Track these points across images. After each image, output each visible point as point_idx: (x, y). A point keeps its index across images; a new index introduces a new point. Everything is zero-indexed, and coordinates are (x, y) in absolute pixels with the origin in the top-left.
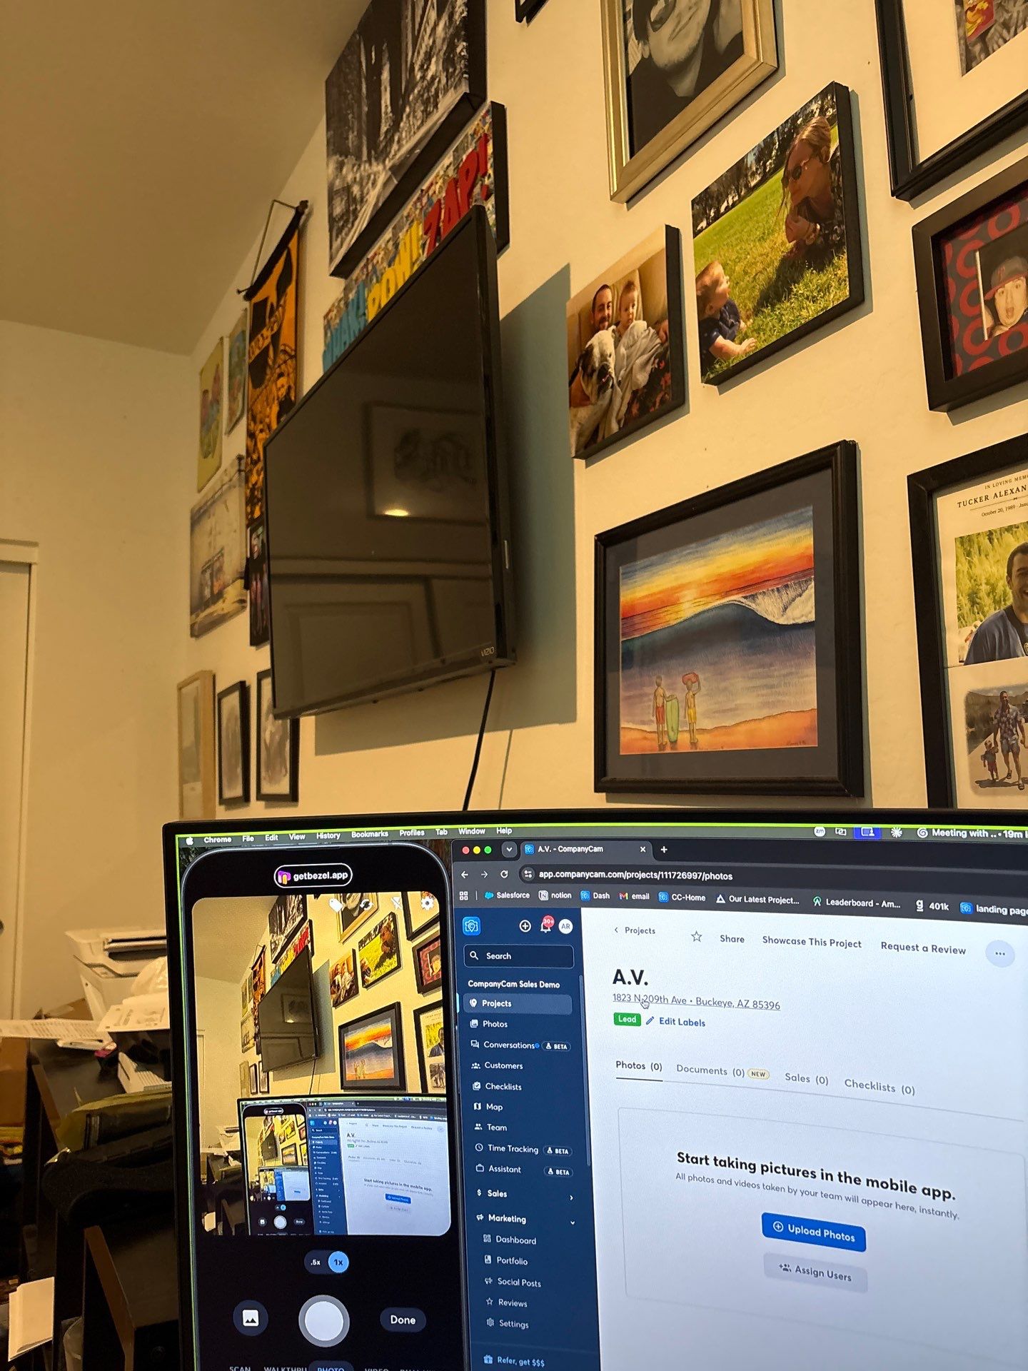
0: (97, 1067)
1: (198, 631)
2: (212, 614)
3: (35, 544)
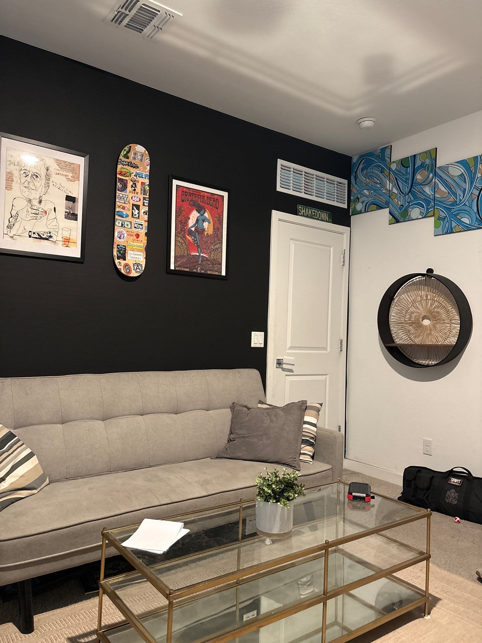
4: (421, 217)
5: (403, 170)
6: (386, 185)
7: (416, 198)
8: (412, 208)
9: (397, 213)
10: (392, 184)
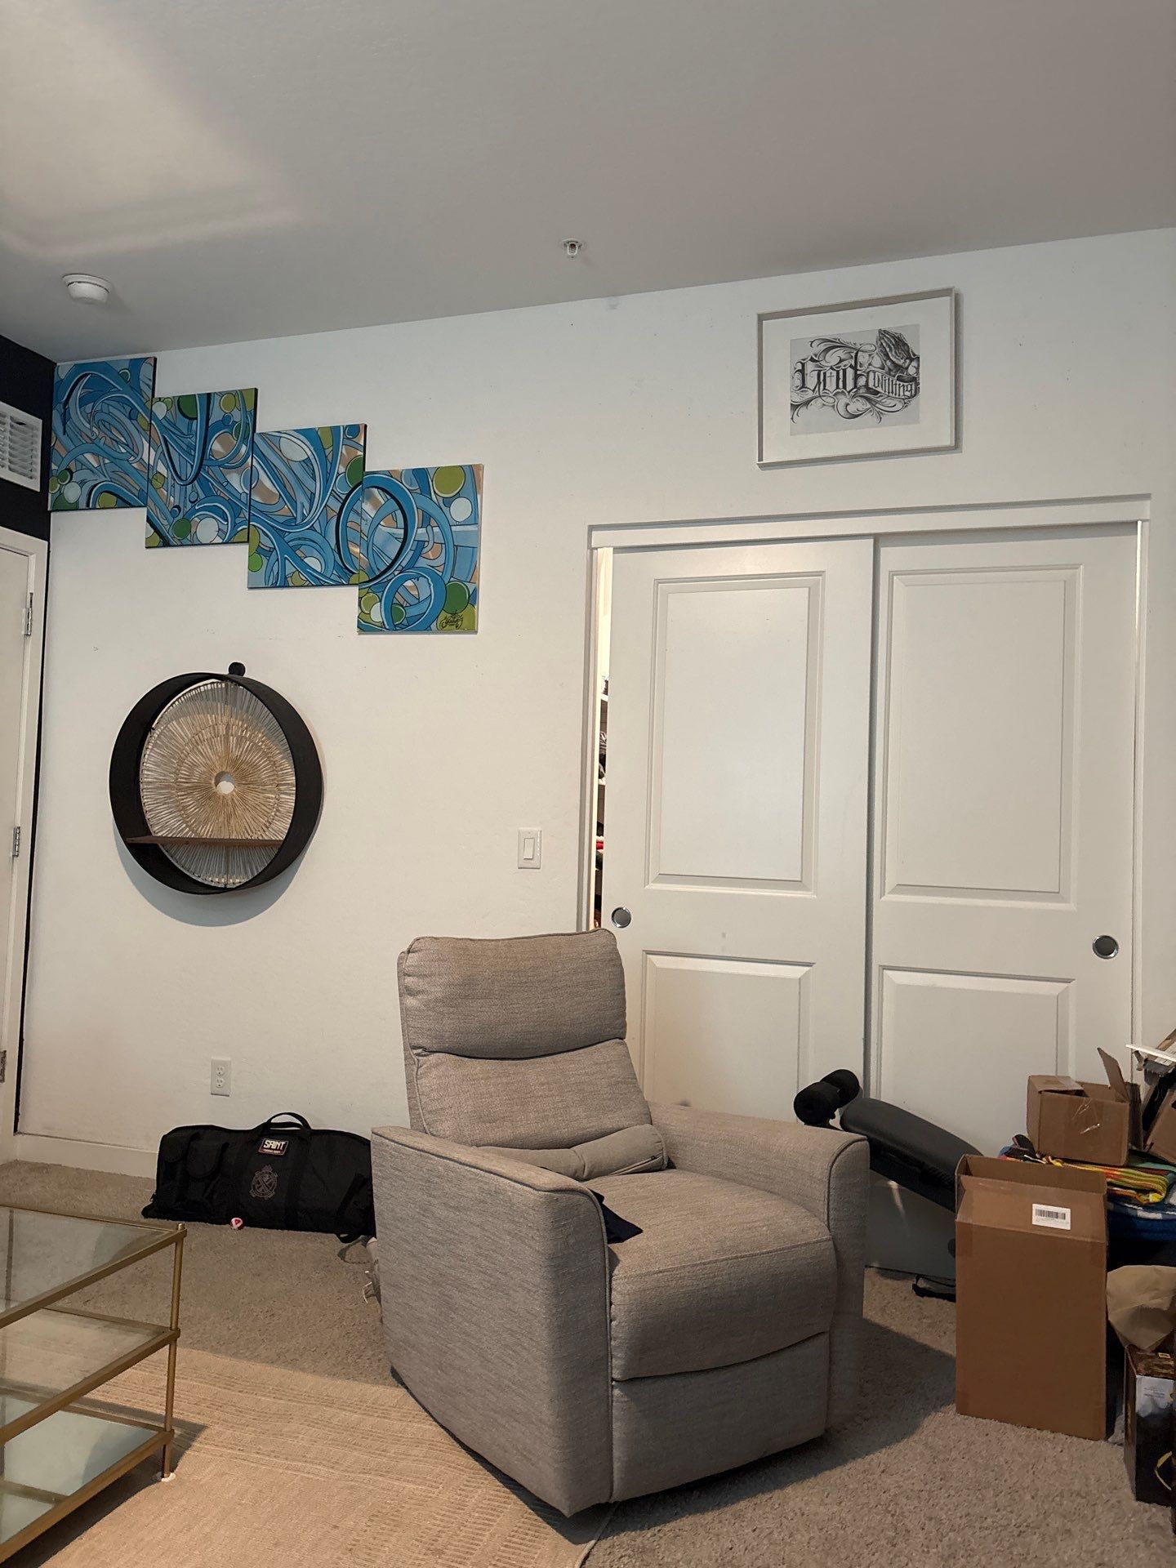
3: (1147, 497)
4: (221, 541)
5: (182, 423)
6: (140, 450)
7: (209, 493)
8: (201, 517)
9: (165, 522)
10: (156, 452)
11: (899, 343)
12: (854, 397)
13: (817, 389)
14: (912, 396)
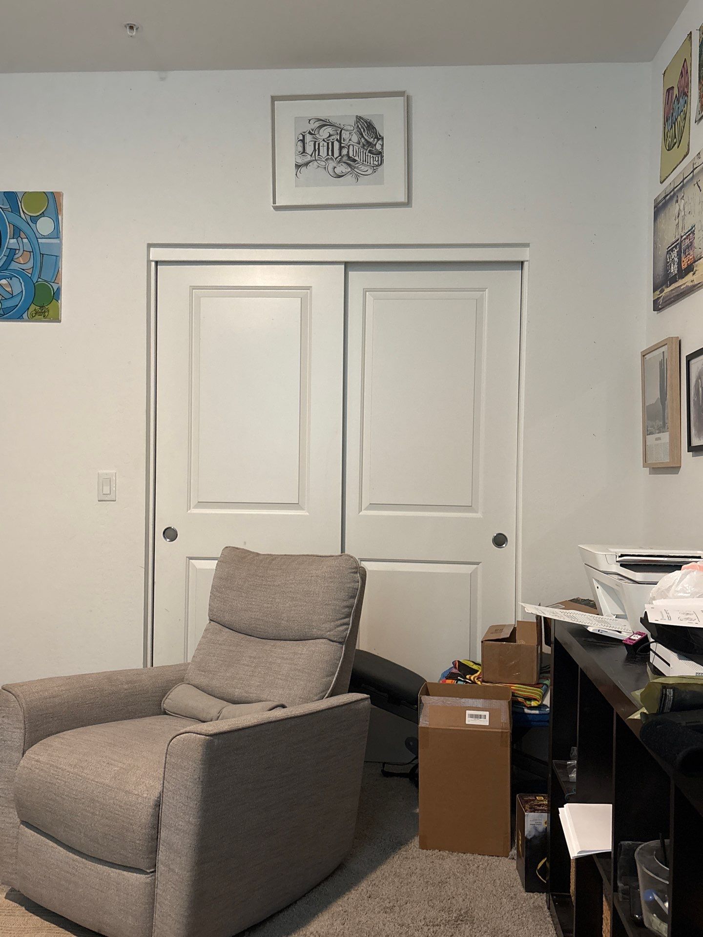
0: (624, 652)
1: (658, 306)
2: (681, 286)
11: (370, 127)
12: (339, 162)
13: (314, 154)
14: (379, 165)
